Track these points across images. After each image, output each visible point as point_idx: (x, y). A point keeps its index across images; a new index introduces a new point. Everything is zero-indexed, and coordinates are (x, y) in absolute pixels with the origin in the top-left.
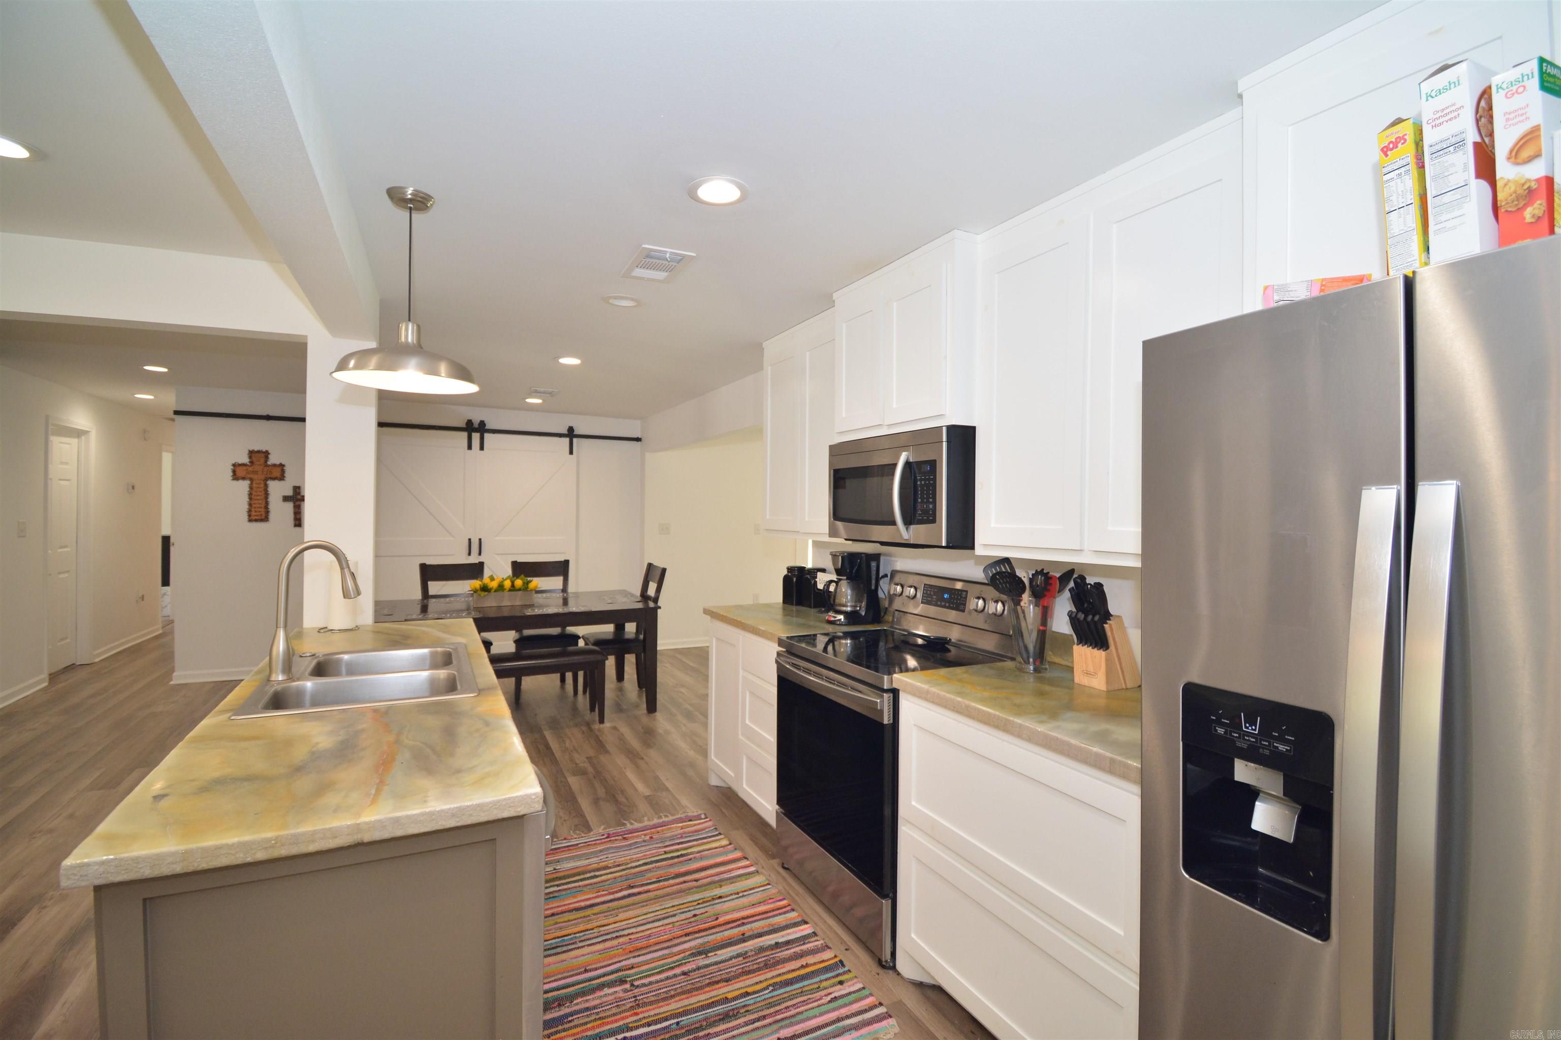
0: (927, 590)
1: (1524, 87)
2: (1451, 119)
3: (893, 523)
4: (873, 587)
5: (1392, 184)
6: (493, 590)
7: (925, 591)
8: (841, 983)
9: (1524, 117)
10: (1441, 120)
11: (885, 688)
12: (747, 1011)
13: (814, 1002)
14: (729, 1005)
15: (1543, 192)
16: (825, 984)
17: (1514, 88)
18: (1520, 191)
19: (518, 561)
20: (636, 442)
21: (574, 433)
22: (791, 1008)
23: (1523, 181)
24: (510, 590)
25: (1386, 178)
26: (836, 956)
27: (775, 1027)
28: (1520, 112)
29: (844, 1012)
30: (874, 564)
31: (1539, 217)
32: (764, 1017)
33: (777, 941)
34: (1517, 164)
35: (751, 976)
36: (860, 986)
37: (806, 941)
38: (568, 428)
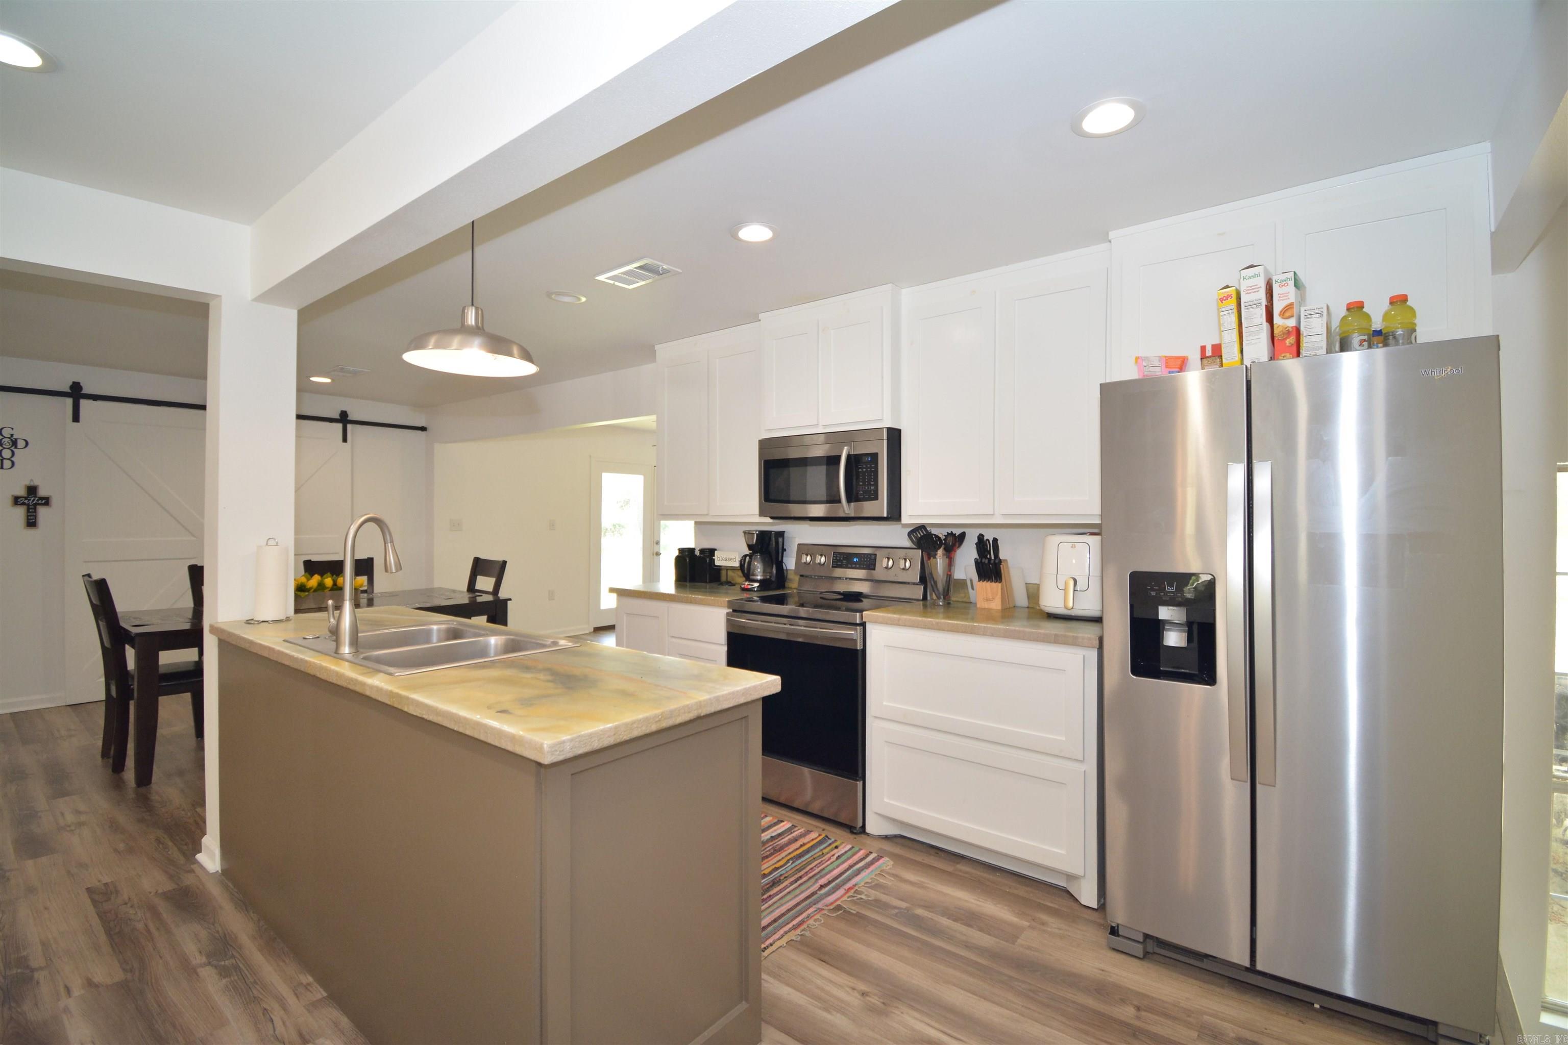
0: (836, 557)
1: (1288, 284)
2: (1255, 292)
3: (839, 501)
4: (780, 559)
5: (1225, 317)
6: (312, 590)
7: (835, 558)
8: (836, 847)
9: (1287, 297)
10: (1250, 291)
11: (858, 622)
12: (785, 877)
13: (827, 861)
14: (769, 877)
15: (1294, 333)
16: (825, 851)
17: (1283, 283)
18: (1284, 331)
19: (312, 560)
20: (420, 431)
21: (348, 419)
22: (814, 868)
23: (1286, 327)
24: (332, 589)
25: (1221, 314)
26: (820, 835)
27: (813, 880)
28: (1286, 295)
29: (850, 862)
30: (780, 540)
31: (1292, 344)
32: (801, 877)
33: (771, 835)
34: (1284, 318)
35: (770, 859)
36: (849, 847)
37: (792, 831)
38: (339, 412)
